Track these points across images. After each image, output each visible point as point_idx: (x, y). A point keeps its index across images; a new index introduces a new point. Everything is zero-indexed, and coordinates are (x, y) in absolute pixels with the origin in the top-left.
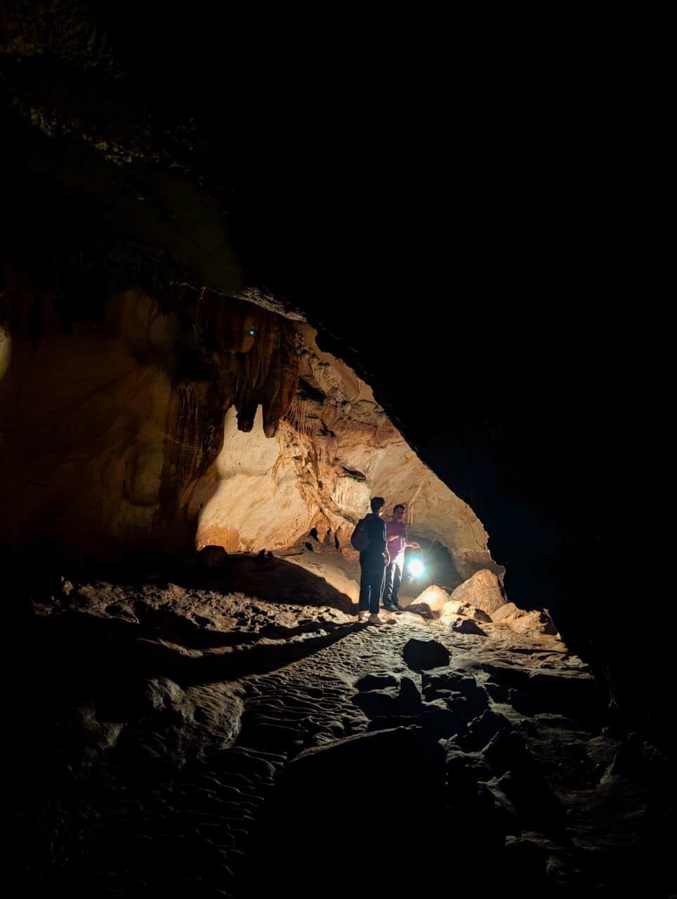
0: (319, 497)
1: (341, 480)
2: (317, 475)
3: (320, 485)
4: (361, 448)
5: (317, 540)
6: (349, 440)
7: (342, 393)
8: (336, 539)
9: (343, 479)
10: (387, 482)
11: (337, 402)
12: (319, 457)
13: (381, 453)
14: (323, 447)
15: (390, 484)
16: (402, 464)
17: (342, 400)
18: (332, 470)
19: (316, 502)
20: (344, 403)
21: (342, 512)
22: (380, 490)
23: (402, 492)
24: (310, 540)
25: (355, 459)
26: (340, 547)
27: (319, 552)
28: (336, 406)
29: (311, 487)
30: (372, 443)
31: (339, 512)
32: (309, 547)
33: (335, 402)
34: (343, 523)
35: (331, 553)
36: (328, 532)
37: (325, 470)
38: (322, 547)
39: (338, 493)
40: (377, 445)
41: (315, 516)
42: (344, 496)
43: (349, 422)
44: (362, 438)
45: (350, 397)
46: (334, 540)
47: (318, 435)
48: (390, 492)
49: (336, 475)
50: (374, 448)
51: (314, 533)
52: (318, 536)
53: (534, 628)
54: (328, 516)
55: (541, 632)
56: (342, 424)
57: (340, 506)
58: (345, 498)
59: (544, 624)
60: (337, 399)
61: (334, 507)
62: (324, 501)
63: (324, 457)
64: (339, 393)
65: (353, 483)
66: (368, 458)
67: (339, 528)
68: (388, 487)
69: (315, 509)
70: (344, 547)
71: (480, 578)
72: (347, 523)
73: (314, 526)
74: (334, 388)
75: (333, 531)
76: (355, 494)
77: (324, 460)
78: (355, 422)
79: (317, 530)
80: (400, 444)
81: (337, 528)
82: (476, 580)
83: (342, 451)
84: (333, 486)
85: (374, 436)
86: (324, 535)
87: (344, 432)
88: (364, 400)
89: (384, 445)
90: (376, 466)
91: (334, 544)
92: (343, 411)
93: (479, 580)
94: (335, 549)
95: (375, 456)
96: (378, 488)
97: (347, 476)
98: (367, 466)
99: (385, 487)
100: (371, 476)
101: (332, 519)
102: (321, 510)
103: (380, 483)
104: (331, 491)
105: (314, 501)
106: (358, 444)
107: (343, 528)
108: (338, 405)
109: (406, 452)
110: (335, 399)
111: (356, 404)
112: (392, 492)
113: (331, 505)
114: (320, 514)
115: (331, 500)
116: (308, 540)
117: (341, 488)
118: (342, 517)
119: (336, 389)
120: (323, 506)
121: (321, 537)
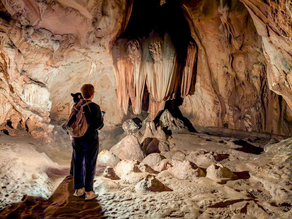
0: (11, 98)
1: (27, 86)
2: (7, 79)
3: (12, 89)
4: (42, 67)
5: (12, 128)
6: (33, 60)
7: (26, 19)
8: (26, 126)
9: (29, 85)
10: (58, 91)
11: (22, 26)
12: (8, 66)
13: (55, 71)
14: (12, 57)
15: (60, 92)
16: (67, 81)
17: (26, 24)
18: (21, 78)
19: (9, 101)
20: (28, 27)
21: (30, 108)
22: (54, 95)
23: (67, 97)
24: (7, 128)
25: (38, 73)
26: (30, 130)
27: (14, 135)
28: (21, 29)
29: (4, 91)
30: (49, 63)
31: (27, 108)
32: (6, 132)
33: (20, 25)
34: (31, 115)
35: (23, 135)
36: (20, 122)
37: (14, 76)
38: (16, 132)
39: (26, 94)
40: (52, 65)
41: (9, 111)
42: (31, 97)
43: (32, 44)
44: (42, 60)
45: (33, 23)
46: (25, 127)
47: (6, 47)
48: (60, 97)
49: (24, 82)
50: (50, 67)
51: (9, 123)
52: (12, 125)
53: (190, 174)
54: (20, 111)
55: (197, 176)
56: (27, 46)
57: (28, 103)
58: (32, 98)
59: (196, 170)
60: (22, 23)
61: (24, 105)
62: (15, 101)
63: (12, 65)
64: (23, 18)
65: (38, 88)
66: (47, 74)
67: (28, 118)
68: (59, 94)
69: (8, 107)
70: (32, 131)
71: (128, 140)
72: (34, 115)
73: (9, 119)
74: (18, 13)
75: (24, 120)
76: (39, 96)
77: (13, 68)
78: (37, 46)
79: (11, 121)
80: (67, 67)
81: (27, 118)
82: (126, 142)
83: (28, 67)
84: (22, 90)
85: (51, 58)
86: (17, 124)
87: (29, 53)
88: (44, 28)
89: (57, 66)
90: (52, 80)
91: (25, 129)
92: (27, 33)
93: (128, 142)
94: (26, 131)
95: (52, 72)
96: (53, 94)
97: (33, 83)
98: (46, 79)
99: (57, 94)
100: (49, 86)
101: (22, 113)
102: (14, 107)
103: (54, 91)
104: (21, 93)
105: (7, 101)
106: (40, 63)
107: (31, 118)
108: (23, 27)
109: (69, 73)
110: (20, 23)
111: (38, 30)
112: (61, 97)
113: (21, 103)
114: (13, 110)
115: (21, 100)
116: (5, 128)
117: (29, 92)
118: (30, 112)
119: (21, 15)
120: (15, 104)
121: (15, 125)
